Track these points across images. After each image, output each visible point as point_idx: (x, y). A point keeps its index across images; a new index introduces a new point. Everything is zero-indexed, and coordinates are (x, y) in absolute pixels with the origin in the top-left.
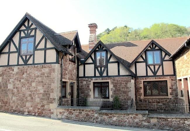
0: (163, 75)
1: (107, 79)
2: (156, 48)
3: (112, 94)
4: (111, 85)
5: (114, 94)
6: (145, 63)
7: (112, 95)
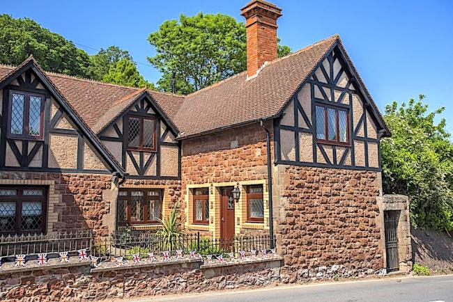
0: (159, 176)
1: (43, 178)
2: (148, 112)
3: (56, 221)
4: (57, 195)
5: (63, 220)
6: (121, 143)
7: (56, 224)
